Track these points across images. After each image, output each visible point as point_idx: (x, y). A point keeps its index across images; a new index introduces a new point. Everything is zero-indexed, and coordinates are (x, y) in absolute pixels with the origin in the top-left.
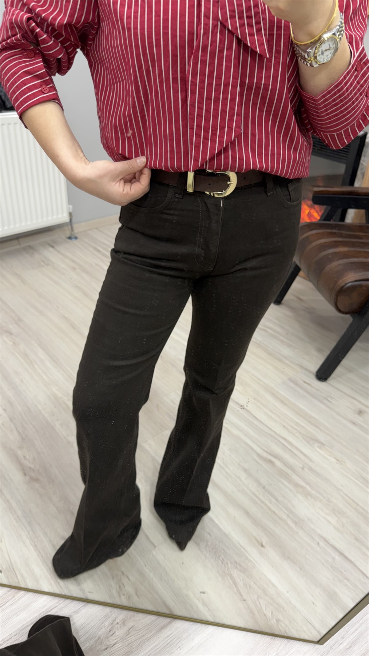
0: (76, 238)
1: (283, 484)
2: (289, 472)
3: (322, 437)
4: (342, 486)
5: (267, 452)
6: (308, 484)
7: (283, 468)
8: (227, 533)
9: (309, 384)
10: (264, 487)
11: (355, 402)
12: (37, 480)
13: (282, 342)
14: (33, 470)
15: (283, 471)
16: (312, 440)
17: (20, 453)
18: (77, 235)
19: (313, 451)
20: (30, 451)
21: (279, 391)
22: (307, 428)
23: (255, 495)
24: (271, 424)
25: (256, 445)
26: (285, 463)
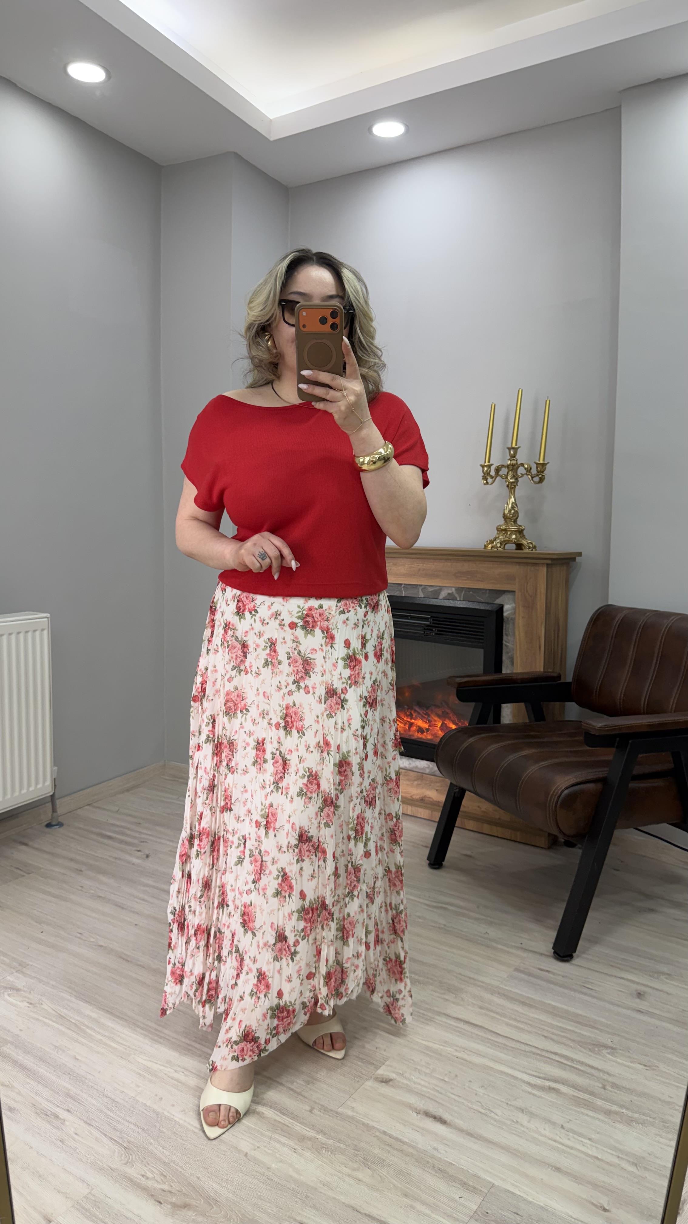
0: (60, 824)
1: (588, 1115)
2: (586, 1096)
3: (605, 1039)
4: (671, 1097)
5: (539, 1077)
6: (622, 1106)
7: (576, 1094)
8: (542, 1204)
9: (547, 971)
10: (562, 1127)
11: (622, 981)
12: (185, 1206)
13: (477, 919)
14: (170, 1192)
15: (579, 1098)
16: (596, 1047)
17: (132, 1172)
18: (60, 819)
19: (605, 1061)
20: (148, 1164)
21: (510, 989)
22: (579, 1031)
23: (555, 1141)
24: (524, 1037)
25: (519, 1071)
26: (574, 1087)
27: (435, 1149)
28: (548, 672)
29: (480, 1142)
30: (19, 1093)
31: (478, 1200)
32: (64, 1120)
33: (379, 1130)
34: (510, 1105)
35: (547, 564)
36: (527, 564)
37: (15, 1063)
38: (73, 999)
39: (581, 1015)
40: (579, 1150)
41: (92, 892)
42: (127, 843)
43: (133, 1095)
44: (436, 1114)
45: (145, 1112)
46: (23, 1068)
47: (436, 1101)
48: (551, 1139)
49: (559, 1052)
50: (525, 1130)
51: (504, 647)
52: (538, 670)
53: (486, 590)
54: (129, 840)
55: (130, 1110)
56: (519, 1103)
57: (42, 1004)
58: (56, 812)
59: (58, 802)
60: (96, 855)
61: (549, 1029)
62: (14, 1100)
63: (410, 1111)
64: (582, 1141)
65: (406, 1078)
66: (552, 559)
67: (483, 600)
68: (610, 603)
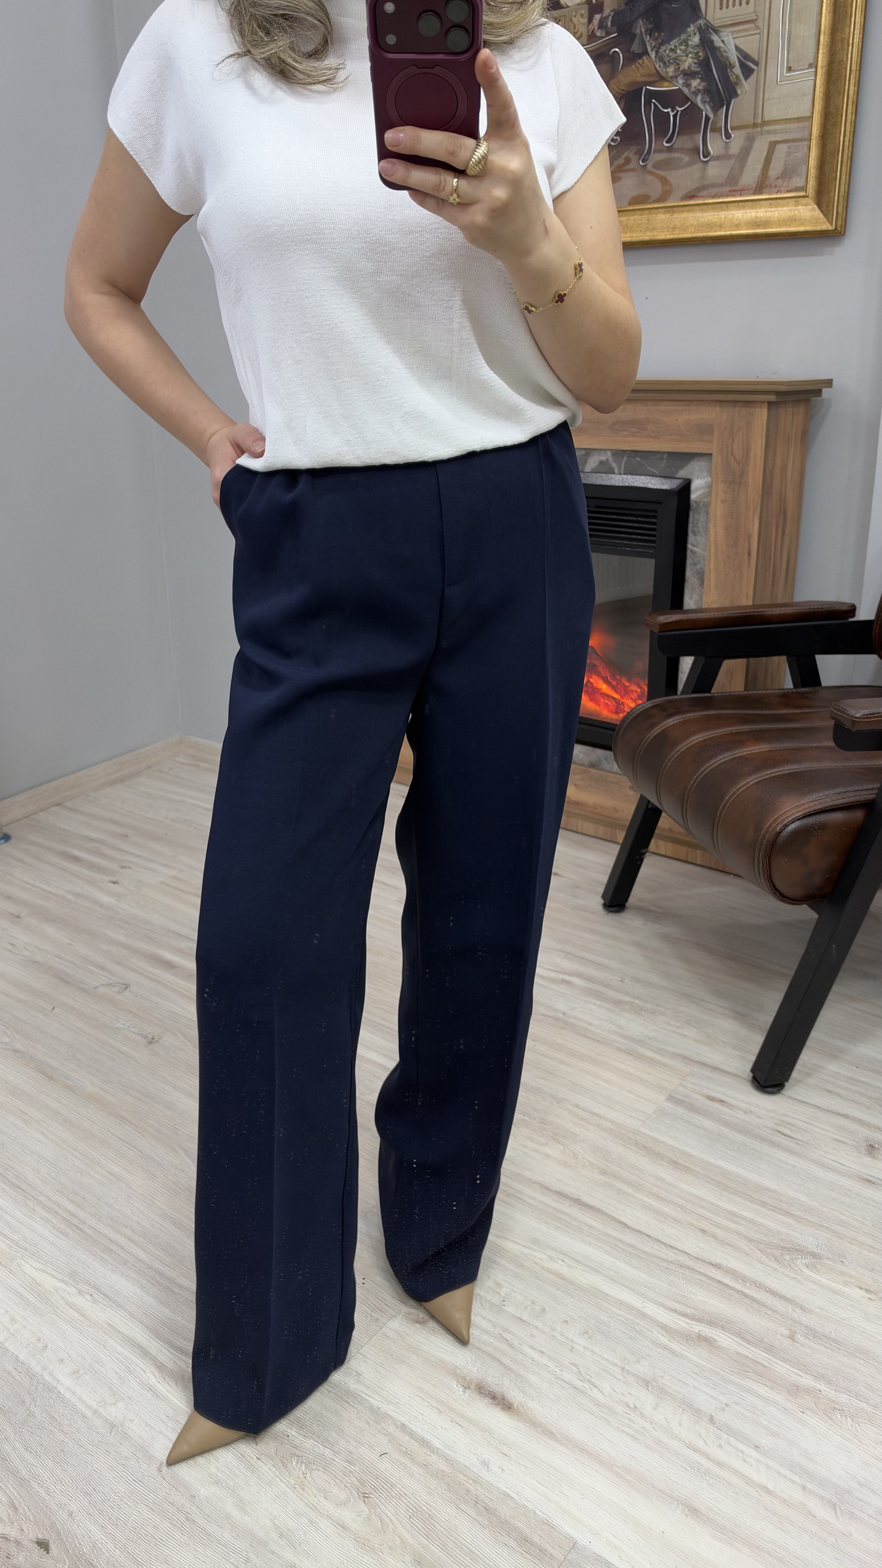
0: (6, 838)
2: (760, 1355)
5: (684, 1315)
7: (742, 1350)
9: (722, 1101)
11: (848, 1124)
15: (747, 1357)
16: (786, 1252)
18: (7, 830)
19: (800, 1282)
21: (655, 1135)
22: (761, 1221)
27: (485, 1464)
29: (565, 1449)
33: (396, 1423)
34: (629, 1372)
35: (770, 403)
36: (735, 403)
41: (28, 954)
42: (99, 869)
44: (496, 1389)
47: (501, 1363)
48: (689, 1447)
50: (647, 1425)
51: (689, 554)
53: (664, 453)
54: (104, 863)
56: (643, 1368)
60: (49, 889)
63: (454, 1384)
64: (742, 1452)
66: (777, 393)
67: (659, 473)
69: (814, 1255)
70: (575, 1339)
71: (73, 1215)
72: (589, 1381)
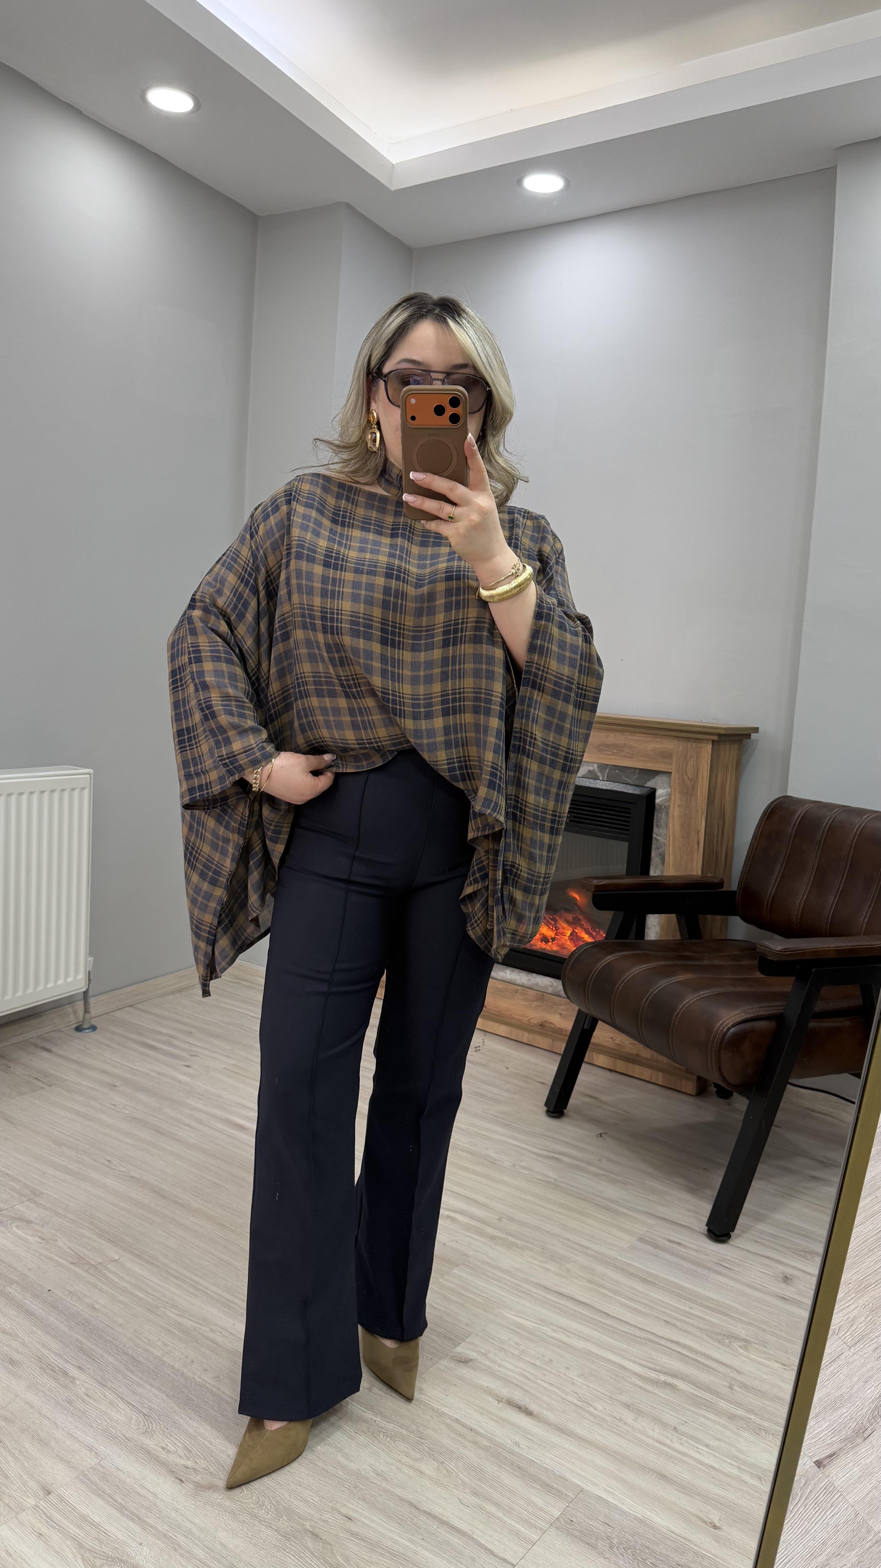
0: (94, 1028)
1: (707, 1418)
2: (708, 1396)
3: (741, 1330)
5: (653, 1369)
7: (694, 1392)
8: (639, 1516)
9: (678, 1244)
10: (675, 1429)
11: (772, 1263)
13: (596, 1175)
14: (194, 1469)
15: (698, 1396)
16: (725, 1338)
17: (150, 1443)
18: (94, 1022)
19: (736, 1356)
20: (171, 1435)
21: (629, 1262)
22: (708, 1318)
23: (664, 1445)
24: (639, 1321)
25: (629, 1360)
26: (694, 1384)
27: (517, 1444)
28: (707, 877)
29: (573, 1440)
30: (23, 1344)
31: (562, 1505)
32: (74, 1378)
33: (450, 1417)
34: (614, 1399)
35: (713, 741)
36: (688, 739)
37: (20, 1307)
38: (95, 1238)
39: (713, 1299)
40: (692, 1458)
41: (127, 1112)
42: (173, 1056)
43: (158, 1354)
44: (521, 1403)
45: (172, 1374)
46: (30, 1314)
47: (524, 1389)
48: (661, 1443)
49: (681, 1341)
50: (629, 1429)
51: (654, 841)
52: (694, 873)
53: (636, 769)
54: (176, 1052)
55: (154, 1371)
56: (624, 1398)
57: (56, 1240)
58: (89, 1012)
59: (92, 1001)
60: (135, 1067)
61: (670, 1313)
62: (16, 1351)
63: (491, 1399)
64: (697, 1448)
65: (488, 1359)
66: (719, 735)
67: (631, 782)
68: (789, 793)
69: (745, 1341)
70: (575, 1378)
71: (198, 1283)
72: (587, 1403)
